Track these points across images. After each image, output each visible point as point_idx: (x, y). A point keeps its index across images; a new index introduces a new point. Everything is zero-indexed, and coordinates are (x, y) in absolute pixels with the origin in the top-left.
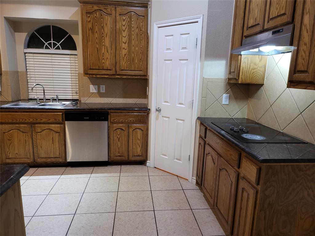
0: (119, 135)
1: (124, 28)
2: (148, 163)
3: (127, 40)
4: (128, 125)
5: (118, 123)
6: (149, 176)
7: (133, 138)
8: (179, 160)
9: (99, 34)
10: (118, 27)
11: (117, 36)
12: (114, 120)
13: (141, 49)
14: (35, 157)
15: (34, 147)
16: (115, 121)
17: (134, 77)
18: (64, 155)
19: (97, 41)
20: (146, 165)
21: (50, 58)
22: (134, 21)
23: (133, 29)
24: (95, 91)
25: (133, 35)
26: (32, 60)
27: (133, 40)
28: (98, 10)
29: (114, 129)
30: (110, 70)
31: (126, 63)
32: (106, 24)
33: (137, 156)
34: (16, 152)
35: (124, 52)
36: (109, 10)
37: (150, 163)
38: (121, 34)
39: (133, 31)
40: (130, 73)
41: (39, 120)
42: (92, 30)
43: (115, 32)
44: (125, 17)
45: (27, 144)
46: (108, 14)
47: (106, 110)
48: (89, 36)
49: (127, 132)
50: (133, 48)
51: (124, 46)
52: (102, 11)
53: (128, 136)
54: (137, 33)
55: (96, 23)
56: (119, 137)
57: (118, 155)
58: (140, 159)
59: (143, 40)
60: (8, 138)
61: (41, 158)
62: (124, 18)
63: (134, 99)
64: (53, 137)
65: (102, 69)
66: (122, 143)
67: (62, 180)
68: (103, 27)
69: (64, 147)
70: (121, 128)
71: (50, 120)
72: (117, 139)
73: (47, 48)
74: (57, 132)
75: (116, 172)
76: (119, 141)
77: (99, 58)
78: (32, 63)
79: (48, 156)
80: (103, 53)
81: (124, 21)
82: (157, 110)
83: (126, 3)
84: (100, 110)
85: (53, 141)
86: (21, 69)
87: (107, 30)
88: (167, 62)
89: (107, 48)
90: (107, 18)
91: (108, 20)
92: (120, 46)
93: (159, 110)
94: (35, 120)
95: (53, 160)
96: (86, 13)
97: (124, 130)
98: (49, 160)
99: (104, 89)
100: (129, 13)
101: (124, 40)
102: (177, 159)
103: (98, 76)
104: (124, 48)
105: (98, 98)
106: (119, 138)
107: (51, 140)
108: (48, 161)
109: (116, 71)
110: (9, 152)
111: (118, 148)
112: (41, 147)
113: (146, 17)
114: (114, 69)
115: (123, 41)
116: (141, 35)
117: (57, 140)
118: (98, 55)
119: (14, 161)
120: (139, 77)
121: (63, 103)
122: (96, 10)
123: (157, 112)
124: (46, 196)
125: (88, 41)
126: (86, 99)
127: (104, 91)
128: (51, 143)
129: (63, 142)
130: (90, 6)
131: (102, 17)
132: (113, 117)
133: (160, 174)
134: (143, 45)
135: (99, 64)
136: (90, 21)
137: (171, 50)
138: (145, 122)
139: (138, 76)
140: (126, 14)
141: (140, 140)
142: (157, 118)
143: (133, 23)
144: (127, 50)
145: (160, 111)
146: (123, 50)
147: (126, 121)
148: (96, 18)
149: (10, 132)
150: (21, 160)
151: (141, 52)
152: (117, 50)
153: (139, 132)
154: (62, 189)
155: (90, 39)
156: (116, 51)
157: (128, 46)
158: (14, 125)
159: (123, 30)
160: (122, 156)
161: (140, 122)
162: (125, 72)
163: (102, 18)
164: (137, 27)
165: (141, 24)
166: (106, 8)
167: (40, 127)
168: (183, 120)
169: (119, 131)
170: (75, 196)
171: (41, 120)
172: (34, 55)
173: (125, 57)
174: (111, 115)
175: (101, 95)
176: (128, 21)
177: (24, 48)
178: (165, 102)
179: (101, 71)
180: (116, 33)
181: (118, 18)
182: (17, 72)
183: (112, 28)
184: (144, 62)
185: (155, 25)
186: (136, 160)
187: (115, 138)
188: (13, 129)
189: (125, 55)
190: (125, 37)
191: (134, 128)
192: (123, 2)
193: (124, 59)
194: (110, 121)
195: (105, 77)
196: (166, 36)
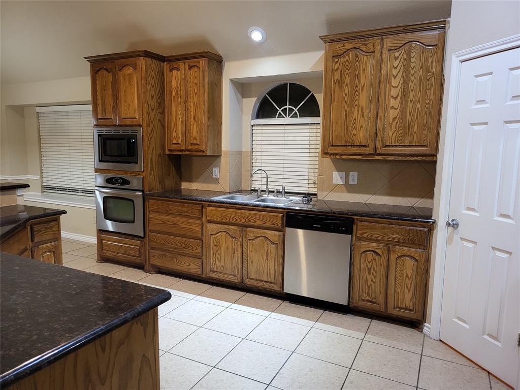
0: (369, 262)
1: (395, 72)
2: (428, 327)
3: (400, 92)
4: (389, 247)
5: (370, 240)
6: (422, 355)
7: (396, 272)
8: (496, 339)
9: (351, 88)
10: (383, 72)
11: (382, 86)
12: (363, 233)
13: (427, 106)
14: (243, 275)
15: (244, 260)
16: (365, 235)
17: (409, 158)
18: (280, 280)
19: (346, 99)
20: (422, 332)
21: (283, 131)
22: (415, 57)
23: (412, 72)
24: (340, 182)
25: (412, 82)
26: (260, 135)
27: (412, 90)
28: (351, 48)
29: (362, 250)
30: (365, 146)
31: (396, 132)
32: (364, 70)
33: (403, 309)
34: (221, 264)
35: (392, 114)
36: (370, 46)
37: (430, 329)
38: (390, 82)
39: (412, 75)
40: (400, 150)
41: (252, 221)
42: (340, 82)
43: (377, 81)
44: (398, 52)
45: (236, 254)
46: (368, 52)
47: (349, 215)
48: (334, 93)
49: (385, 261)
50: (411, 105)
51: (392, 102)
52: (358, 50)
53: (388, 267)
54: (420, 76)
55: (347, 71)
56: (369, 265)
57: (366, 298)
58: (410, 316)
59: (433, 88)
60: (215, 243)
61: (251, 279)
62: (397, 54)
63: (410, 199)
64: (268, 250)
65: (351, 146)
66: (375, 278)
67: (270, 320)
68: (358, 75)
69: (281, 269)
70: (374, 250)
71: (266, 223)
72: (366, 269)
73: (280, 116)
74: (274, 243)
75: (359, 330)
76: (369, 273)
77: (347, 127)
78: (260, 139)
79: (260, 278)
80: (355, 119)
81: (395, 60)
82: (448, 224)
83: (402, 28)
84: (339, 214)
85: (267, 255)
86: (246, 148)
87: (365, 79)
88: (476, 128)
89: (362, 110)
90: (367, 60)
91: (369, 62)
92: (385, 103)
93: (453, 225)
94: (247, 221)
95: (266, 285)
96: (333, 56)
97: (380, 255)
98: (260, 284)
99: (356, 178)
100: (408, 44)
101: (394, 92)
102: (490, 335)
103: (344, 157)
104: (392, 107)
105: (344, 194)
106: (370, 268)
107: (265, 254)
108: (258, 285)
109: (376, 148)
110: (214, 263)
111: (368, 285)
112: (252, 262)
113: (440, 46)
114: (372, 145)
115: (392, 95)
116: (428, 80)
117: (273, 256)
118: (346, 123)
119: (219, 277)
120: (419, 158)
121: (291, 198)
122: (348, 50)
123: (450, 229)
124: (241, 339)
125: (331, 102)
126: (325, 193)
127: (356, 183)
128: (265, 258)
129: (281, 261)
130: (340, 45)
131: (357, 59)
132: (360, 228)
133: (449, 359)
134: (432, 97)
135: (346, 138)
136: (337, 69)
137: (487, 103)
138: (424, 246)
139: (417, 156)
140: (401, 47)
141: (411, 280)
142: (449, 240)
143: (412, 60)
144: (398, 110)
145: (455, 226)
146: (391, 111)
147: (386, 238)
148: (347, 63)
149: (217, 235)
150: (227, 276)
151: (426, 111)
152: (379, 112)
153: (410, 263)
154: (265, 335)
155: (336, 97)
156: (377, 113)
157: (402, 103)
158: (222, 225)
159: (393, 75)
160: (375, 303)
161: (413, 244)
162: (392, 150)
163: (357, 61)
164: (422, 67)
165: (430, 60)
166: (366, 43)
167: (253, 232)
168: (510, 253)
169: (370, 255)
170: (279, 353)
171: (255, 222)
172: (264, 128)
173: (394, 123)
174: (357, 225)
175: (349, 188)
176: (405, 59)
177: (252, 119)
178: (469, 209)
179: (349, 148)
180: (380, 83)
181: (385, 56)
182: (240, 153)
183: (373, 75)
184: (431, 130)
185: (453, 57)
186: (402, 317)
187: (363, 266)
188: (221, 232)
189: (394, 119)
190: (397, 87)
191: (399, 254)
192: (396, 27)
193: (391, 127)
194: (356, 235)
195: (356, 159)
196: (476, 76)
